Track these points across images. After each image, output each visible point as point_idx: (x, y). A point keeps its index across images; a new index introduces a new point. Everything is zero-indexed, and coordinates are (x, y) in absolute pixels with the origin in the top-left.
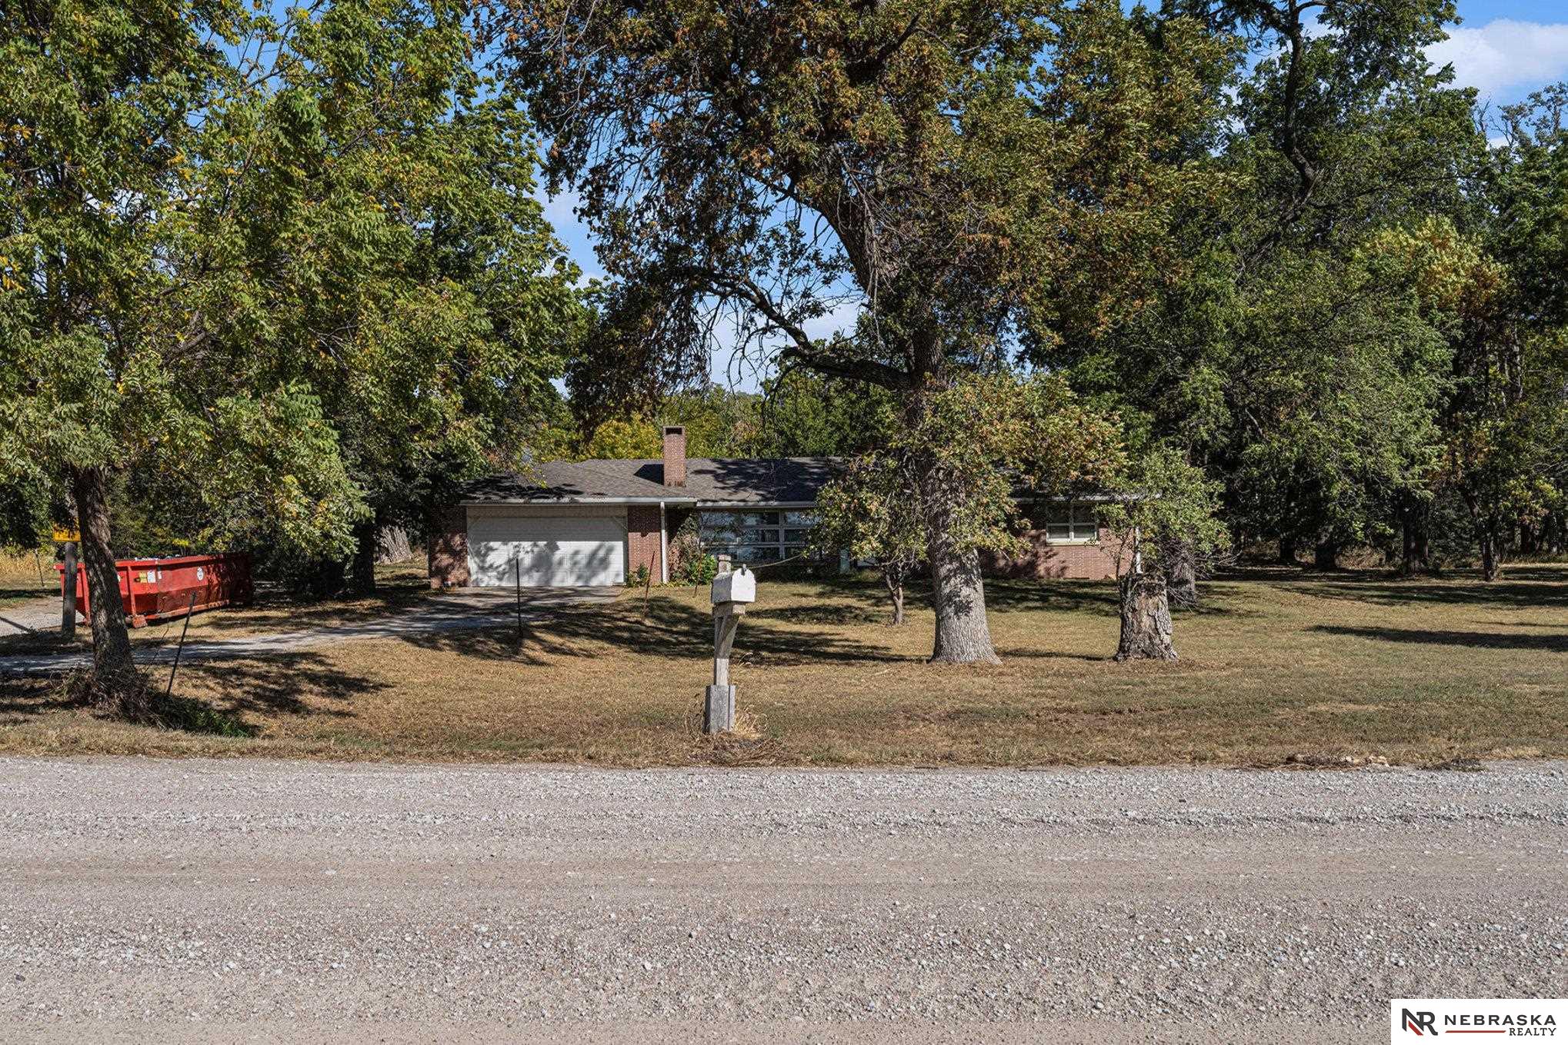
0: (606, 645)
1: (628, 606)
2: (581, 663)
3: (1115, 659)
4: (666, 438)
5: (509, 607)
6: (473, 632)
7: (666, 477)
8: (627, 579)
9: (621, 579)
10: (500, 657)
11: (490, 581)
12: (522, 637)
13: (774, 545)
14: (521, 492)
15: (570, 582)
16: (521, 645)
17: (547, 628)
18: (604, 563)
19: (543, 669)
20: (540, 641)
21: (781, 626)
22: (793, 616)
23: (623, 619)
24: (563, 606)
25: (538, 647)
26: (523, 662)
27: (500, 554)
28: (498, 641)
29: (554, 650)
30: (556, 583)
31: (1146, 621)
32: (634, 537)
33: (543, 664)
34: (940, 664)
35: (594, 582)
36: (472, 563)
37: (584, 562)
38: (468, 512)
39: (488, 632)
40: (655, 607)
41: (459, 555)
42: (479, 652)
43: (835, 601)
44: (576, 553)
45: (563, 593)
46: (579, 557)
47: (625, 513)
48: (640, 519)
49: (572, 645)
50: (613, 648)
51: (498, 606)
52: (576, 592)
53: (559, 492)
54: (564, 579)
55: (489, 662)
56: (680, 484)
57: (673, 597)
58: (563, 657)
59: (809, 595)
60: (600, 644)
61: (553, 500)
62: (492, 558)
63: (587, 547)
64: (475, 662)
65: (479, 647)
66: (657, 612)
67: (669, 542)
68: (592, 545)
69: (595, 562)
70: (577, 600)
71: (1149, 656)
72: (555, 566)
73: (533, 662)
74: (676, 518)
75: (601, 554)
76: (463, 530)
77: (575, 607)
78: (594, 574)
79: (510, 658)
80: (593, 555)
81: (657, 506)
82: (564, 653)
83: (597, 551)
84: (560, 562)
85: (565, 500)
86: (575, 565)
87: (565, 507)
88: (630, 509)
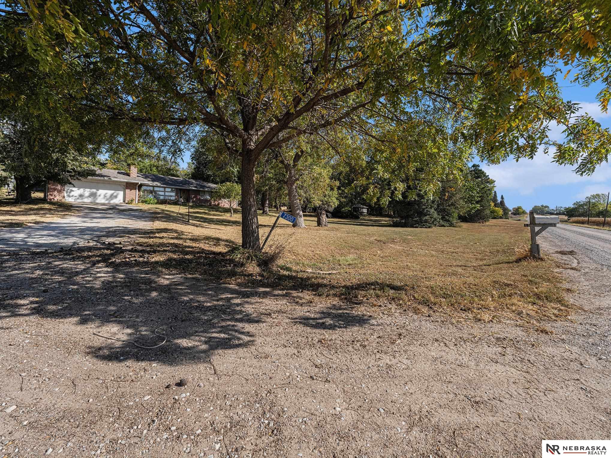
8: (124, 202)
9: (122, 202)
11: (72, 200)
15: (103, 201)
18: (116, 197)
27: (77, 192)
30: (98, 201)
32: (128, 191)
35: (112, 202)
36: (65, 194)
37: (108, 197)
41: (59, 192)
44: (106, 194)
45: (101, 204)
47: (125, 184)
48: (130, 186)
52: (105, 204)
54: (101, 200)
61: (102, 178)
62: (73, 193)
63: (110, 192)
67: (139, 192)
68: (112, 192)
72: (97, 197)
75: (115, 194)
78: (112, 199)
80: (112, 195)
81: (137, 183)
83: (113, 193)
84: (100, 196)
85: (105, 178)
86: (105, 196)
87: (106, 181)
88: (127, 183)
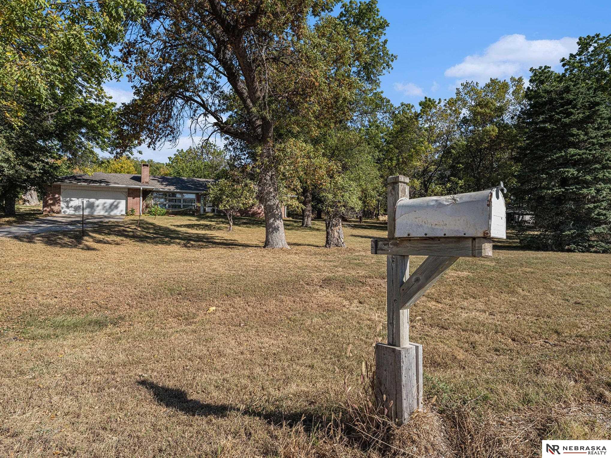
0: (124, 239)
1: (129, 222)
2: (114, 248)
3: (326, 246)
4: (143, 167)
5: (78, 222)
6: (57, 232)
7: (142, 180)
8: (127, 213)
9: (124, 213)
10: (72, 247)
11: (70, 211)
12: (84, 236)
13: (179, 204)
14: (86, 181)
15: (102, 213)
16: (83, 239)
17: (94, 231)
18: (116, 207)
19: (93, 252)
20: (92, 237)
21: (190, 231)
22: (193, 227)
23: (128, 227)
24: (101, 222)
25: (91, 240)
26: (82, 249)
27: (76, 202)
28: (70, 238)
29: (99, 242)
30: (96, 213)
31: (336, 234)
32: (130, 199)
33: (94, 249)
34: (269, 248)
35: (112, 213)
36: (63, 204)
37: (108, 207)
38: (62, 187)
39: (65, 233)
40: (140, 223)
41: (56, 201)
42: (59, 244)
43: (202, 222)
44: (105, 203)
45: (100, 217)
46: (106, 205)
47: (127, 190)
48: (132, 193)
49: (108, 239)
50: (128, 240)
51: (72, 221)
52: (106, 217)
53: (101, 182)
54: (99, 212)
55: (65, 249)
56: (147, 183)
57: (146, 219)
58: (105, 245)
59: (193, 220)
60: (122, 238)
61: (98, 184)
62: (72, 204)
63: (109, 201)
64: (57, 249)
65: (59, 241)
66: (141, 225)
67: (143, 201)
68: (111, 201)
69: (113, 207)
70: (107, 220)
71: (337, 246)
72: (95, 207)
73: (89, 248)
74: (146, 193)
75: (115, 203)
76: (59, 194)
77: (107, 222)
78: (112, 210)
79: (75, 246)
80: (112, 205)
81: (140, 189)
82: (105, 243)
83: (113, 203)
84: (98, 206)
85: (103, 184)
86: (104, 207)
87: (103, 187)
88: (129, 189)
